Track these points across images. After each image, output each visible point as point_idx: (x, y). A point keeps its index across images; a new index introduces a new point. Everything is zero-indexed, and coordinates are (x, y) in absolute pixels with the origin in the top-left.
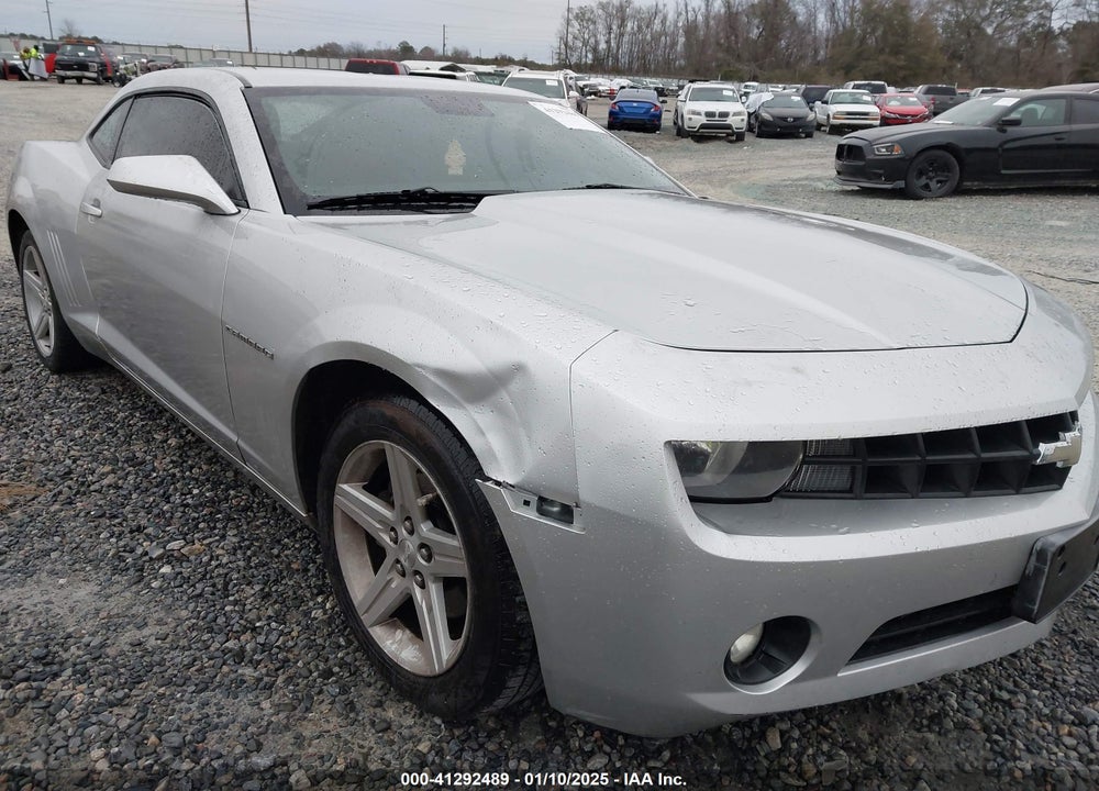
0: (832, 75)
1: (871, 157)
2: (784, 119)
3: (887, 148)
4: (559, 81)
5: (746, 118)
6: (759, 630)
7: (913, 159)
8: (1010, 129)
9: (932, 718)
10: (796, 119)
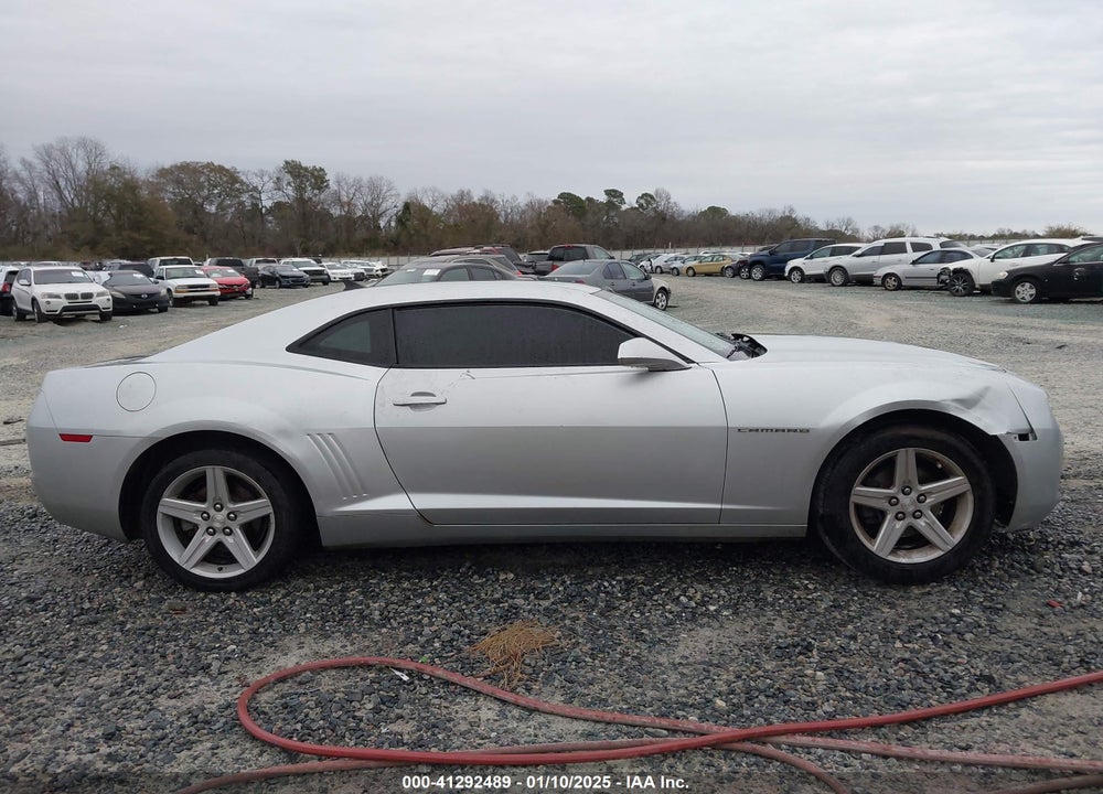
2: (138, 296)
5: (109, 298)
10: (150, 295)
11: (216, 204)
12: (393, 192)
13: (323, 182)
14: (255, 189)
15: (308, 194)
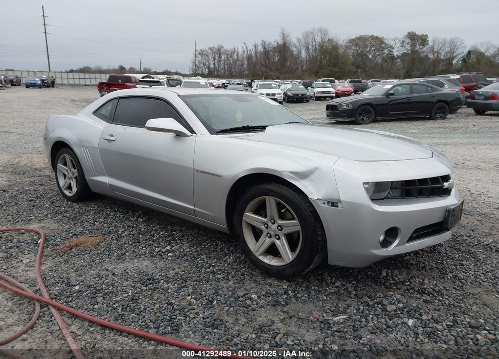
0: (310, 75)
1: (341, 109)
2: (297, 95)
3: (346, 105)
4: (206, 83)
5: (282, 95)
6: (384, 234)
7: (356, 110)
8: (390, 97)
9: (422, 268)
10: (302, 95)
11: (372, 54)
12: (463, 45)
13: (425, 42)
14: (391, 47)
15: (417, 48)
